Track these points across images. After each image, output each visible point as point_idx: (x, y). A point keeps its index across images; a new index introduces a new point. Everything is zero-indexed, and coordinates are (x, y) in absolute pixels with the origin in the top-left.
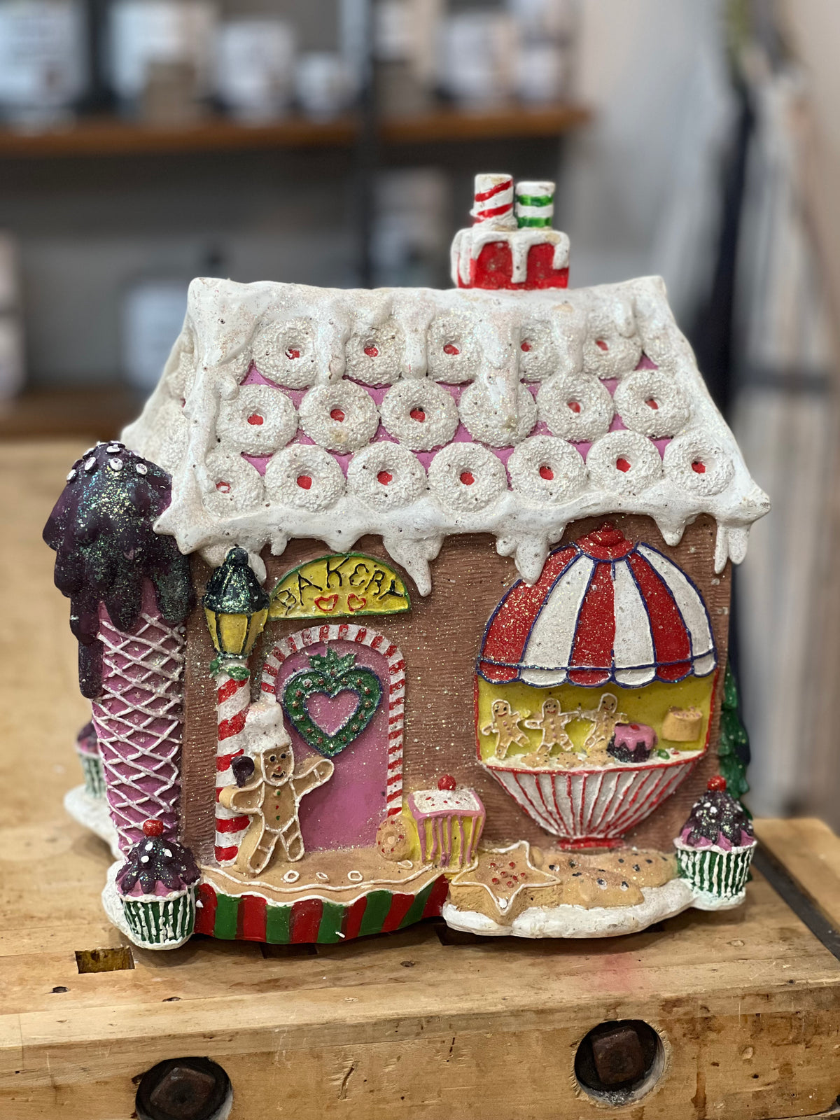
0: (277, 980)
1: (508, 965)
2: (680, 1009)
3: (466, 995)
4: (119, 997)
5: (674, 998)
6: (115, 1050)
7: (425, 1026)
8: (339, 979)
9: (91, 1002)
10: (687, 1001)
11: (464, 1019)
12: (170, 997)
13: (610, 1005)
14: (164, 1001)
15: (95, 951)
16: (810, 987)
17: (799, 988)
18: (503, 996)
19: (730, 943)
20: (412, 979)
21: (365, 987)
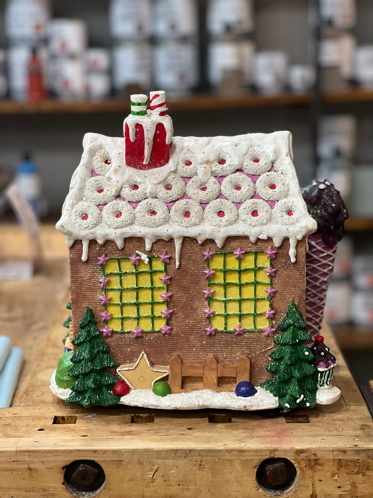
0: (131, 432)
1: (233, 432)
2: (303, 454)
3: (209, 442)
4: (64, 434)
5: (301, 449)
6: (54, 454)
7: (188, 454)
8: (158, 433)
9: (52, 435)
10: (307, 451)
11: (205, 452)
12: (84, 435)
13: (271, 451)
14: (82, 436)
15: (63, 416)
16: (364, 448)
17: (359, 449)
18: (225, 443)
19: (336, 429)
20: (188, 434)
21: (167, 436)
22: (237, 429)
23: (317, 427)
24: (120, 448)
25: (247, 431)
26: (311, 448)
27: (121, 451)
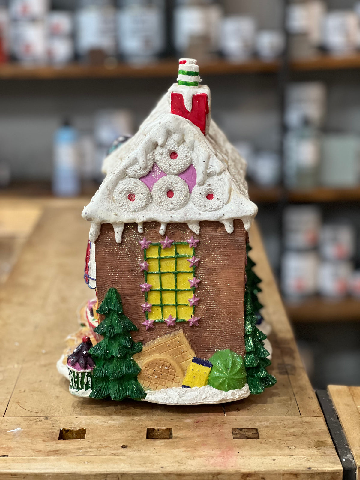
0: (57, 451)
1: (173, 450)
2: (250, 478)
3: (144, 464)
5: (248, 472)
7: (120, 478)
8: (88, 452)
10: (254, 474)
11: (140, 476)
12: (4, 455)
13: (214, 474)
16: (318, 471)
17: (313, 472)
18: (162, 466)
19: (289, 447)
20: (122, 455)
21: (97, 457)
22: (177, 447)
23: (267, 443)
24: (43, 471)
25: (189, 449)
26: (259, 471)
27: (44, 476)
